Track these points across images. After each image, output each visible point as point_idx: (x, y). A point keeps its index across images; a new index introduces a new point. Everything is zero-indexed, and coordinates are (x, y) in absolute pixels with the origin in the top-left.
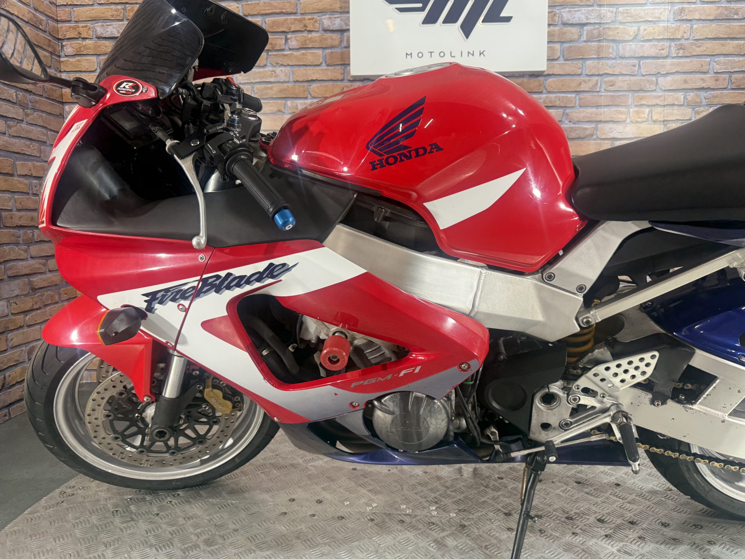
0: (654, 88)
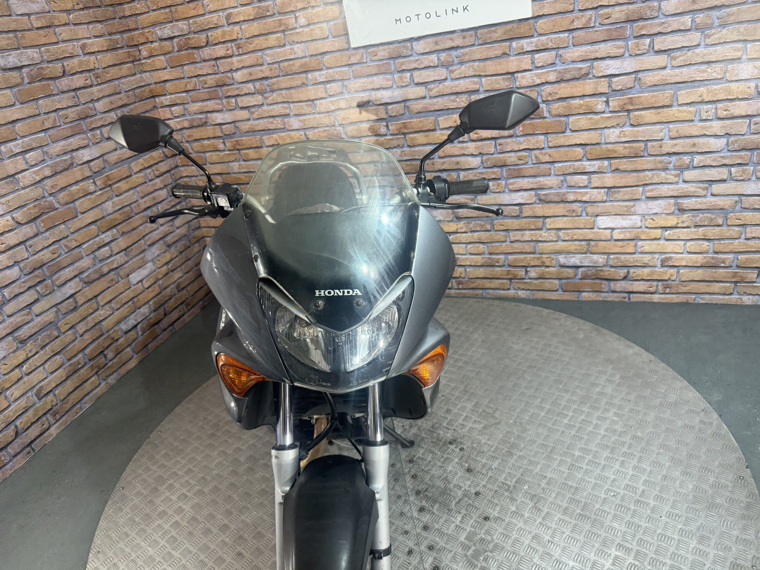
0: (656, 14)
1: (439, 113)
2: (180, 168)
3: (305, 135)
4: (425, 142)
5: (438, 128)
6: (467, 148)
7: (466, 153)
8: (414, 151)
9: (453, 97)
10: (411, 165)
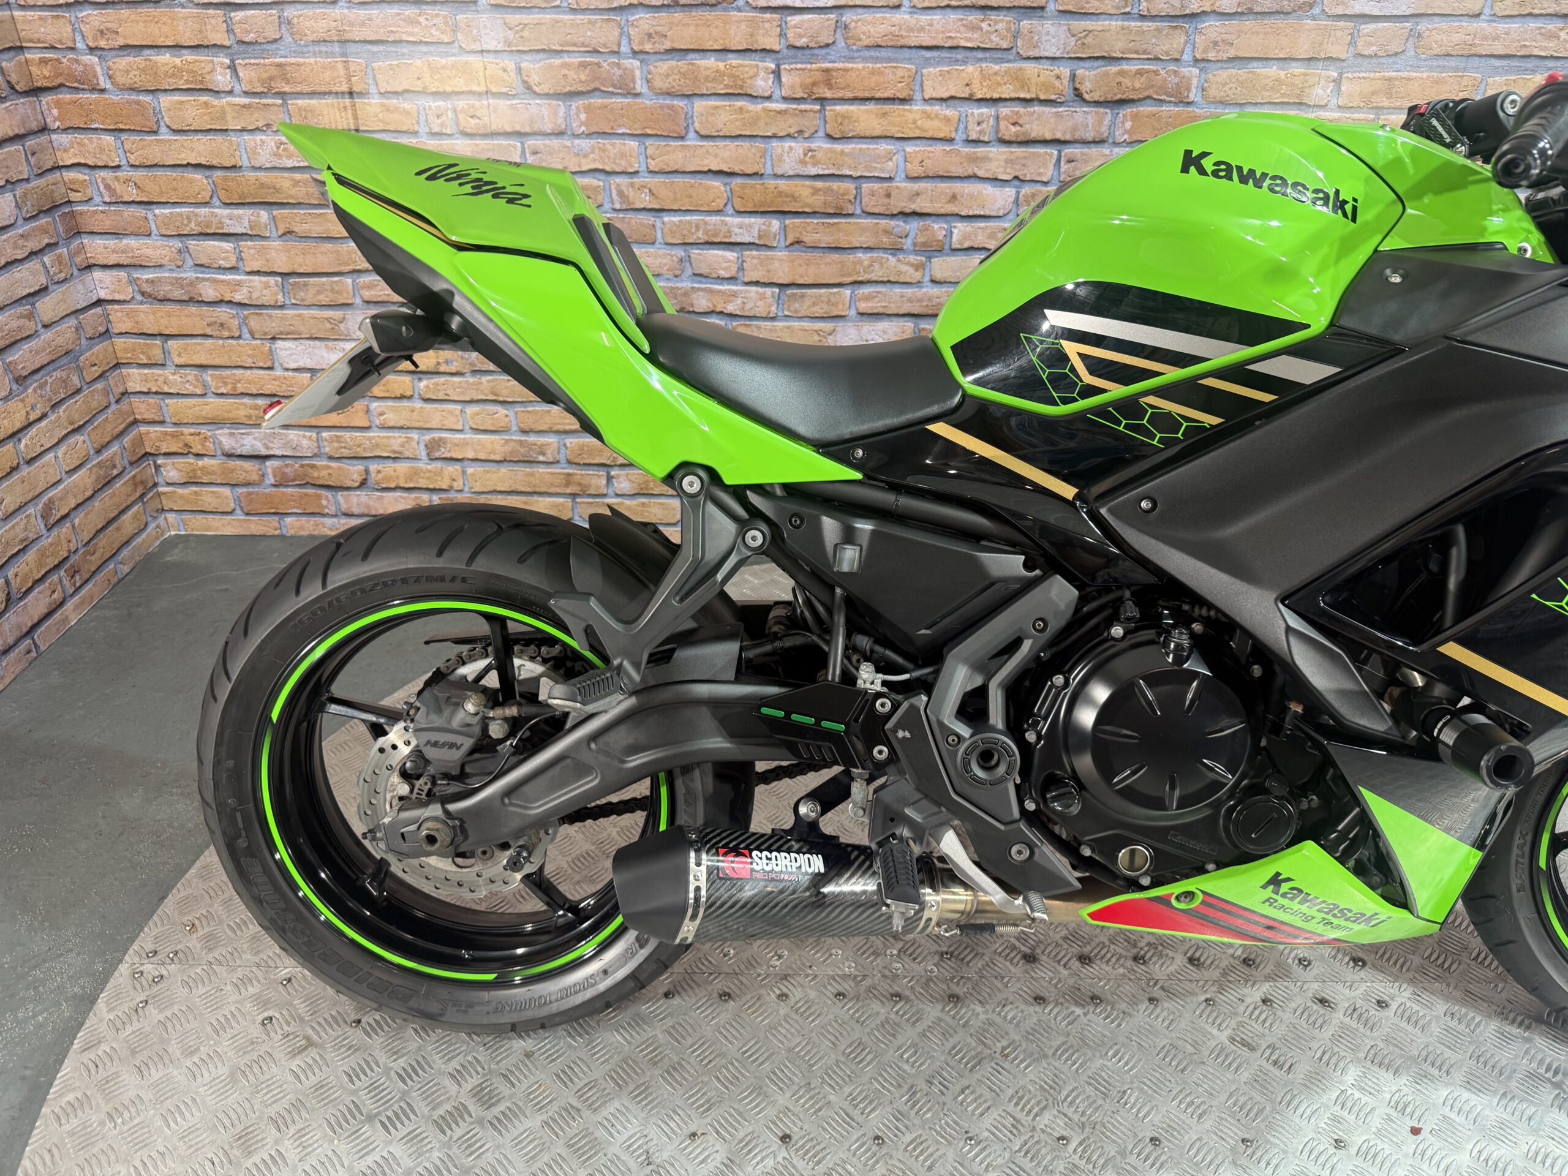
1: (928, 54)
2: (54, 137)
3: (519, 70)
4: (877, 133)
5: (918, 96)
6: (986, 159)
7: (981, 173)
8: (842, 152)
9: (973, 17)
10: (829, 190)
